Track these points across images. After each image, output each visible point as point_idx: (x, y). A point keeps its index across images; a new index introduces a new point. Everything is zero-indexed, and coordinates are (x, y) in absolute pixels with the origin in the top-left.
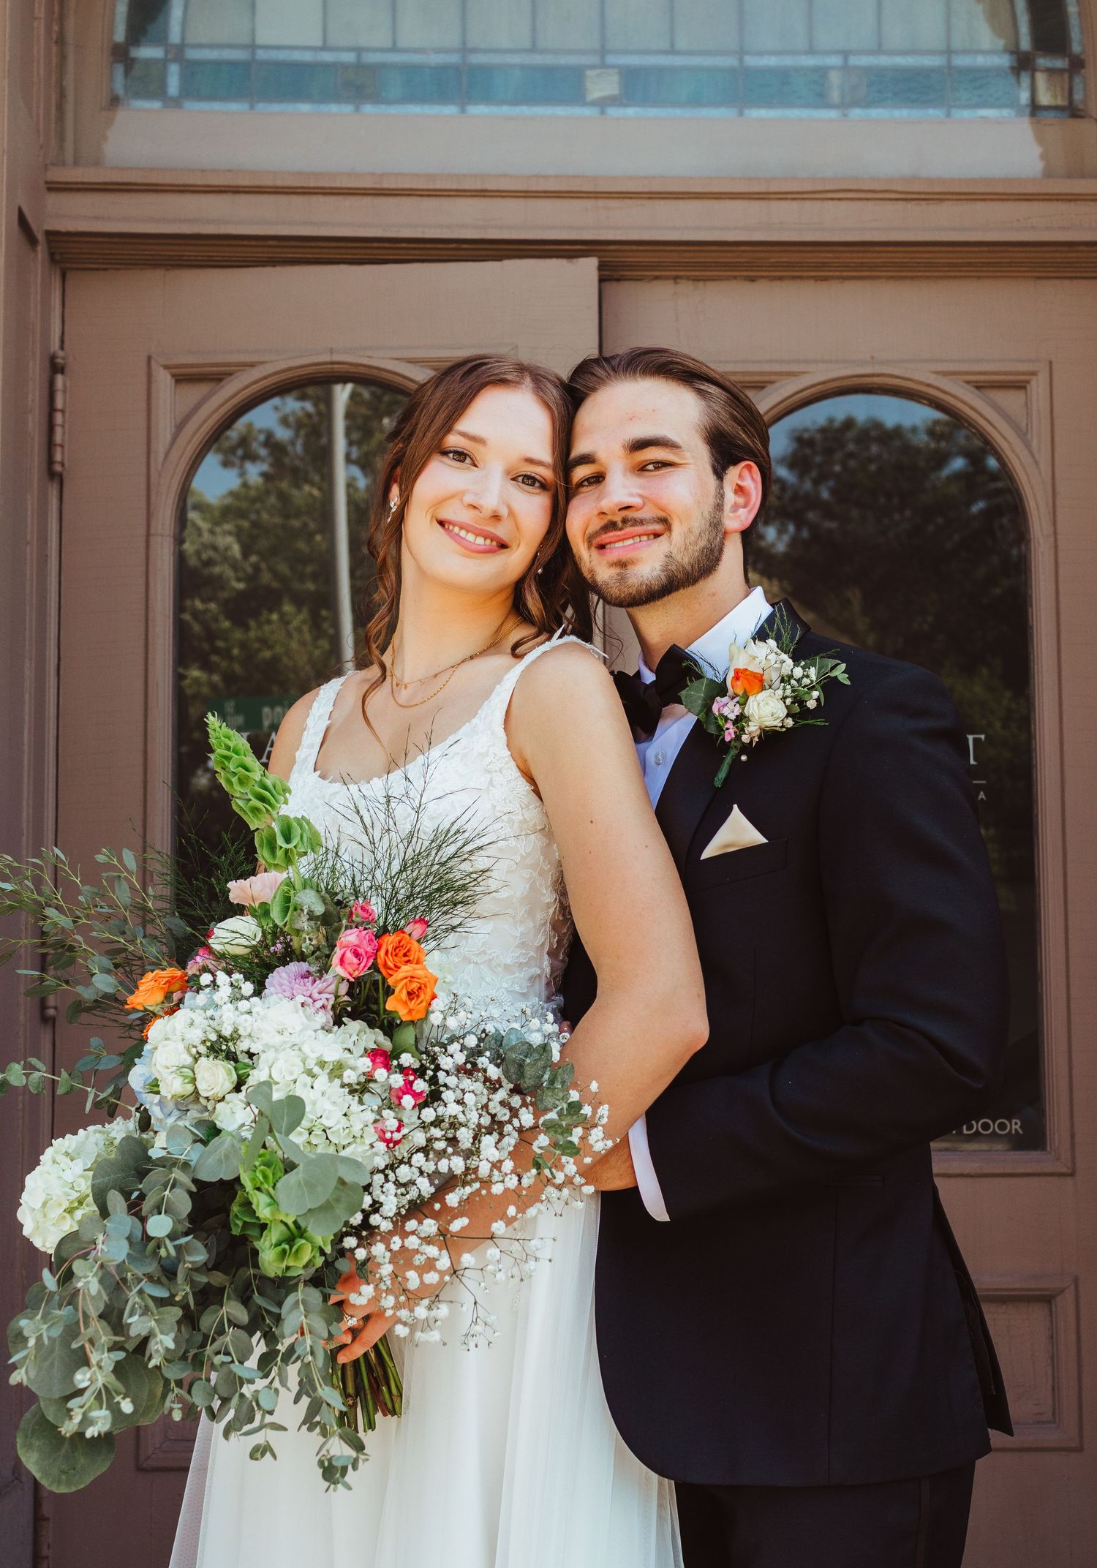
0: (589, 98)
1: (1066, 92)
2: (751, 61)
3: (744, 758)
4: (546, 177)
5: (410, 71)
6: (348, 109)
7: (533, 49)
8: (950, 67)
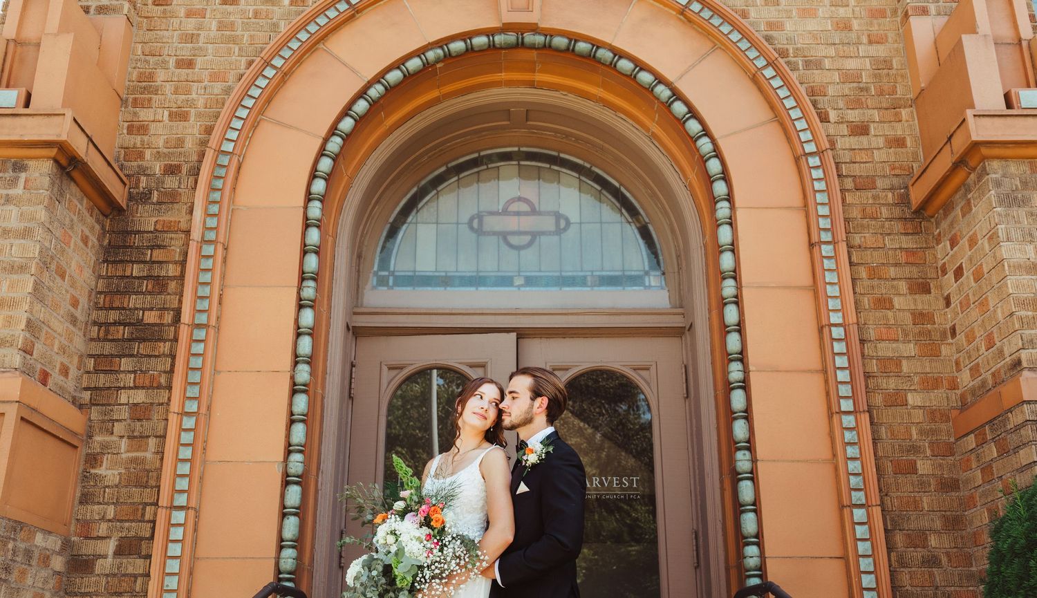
0: (515, 285)
1: (660, 282)
2: (564, 274)
4: (501, 309)
5: (462, 278)
6: (442, 289)
7: (498, 271)
8: (624, 275)
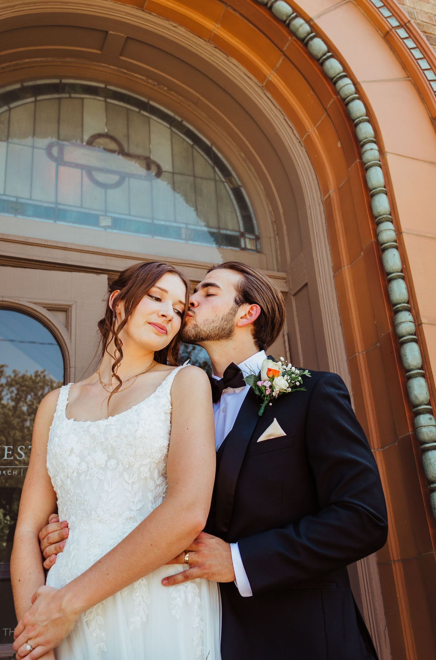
0: (101, 225)
1: (255, 246)
2: (156, 222)
3: (271, 404)
4: (89, 246)
5: (36, 207)
6: (12, 216)
7: (81, 207)
8: (219, 233)
